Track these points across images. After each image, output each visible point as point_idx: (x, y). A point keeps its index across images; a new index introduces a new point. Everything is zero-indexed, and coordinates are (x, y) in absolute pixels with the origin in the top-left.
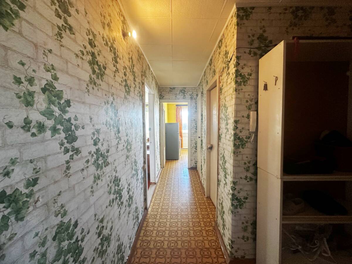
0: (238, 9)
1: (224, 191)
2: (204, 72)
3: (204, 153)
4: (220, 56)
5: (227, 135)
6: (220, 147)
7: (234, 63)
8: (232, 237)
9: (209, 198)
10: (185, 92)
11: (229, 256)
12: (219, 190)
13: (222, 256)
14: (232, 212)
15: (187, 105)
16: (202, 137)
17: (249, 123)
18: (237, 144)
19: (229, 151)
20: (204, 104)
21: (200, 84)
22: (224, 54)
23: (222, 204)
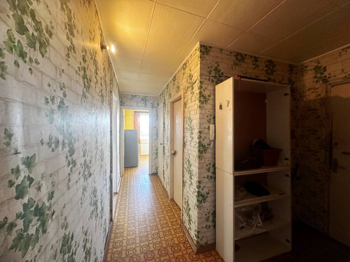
0: (201, 46)
1: (190, 190)
2: (166, 85)
3: (166, 159)
4: (185, 76)
5: (192, 142)
6: (185, 152)
7: (198, 86)
8: (198, 228)
9: (172, 200)
10: (147, 100)
11: (195, 245)
12: (185, 190)
13: (190, 248)
14: (198, 207)
15: (148, 112)
16: (164, 144)
17: (209, 133)
18: (201, 150)
19: (194, 156)
20: (166, 113)
21: (162, 94)
22: (189, 76)
23: (187, 202)
